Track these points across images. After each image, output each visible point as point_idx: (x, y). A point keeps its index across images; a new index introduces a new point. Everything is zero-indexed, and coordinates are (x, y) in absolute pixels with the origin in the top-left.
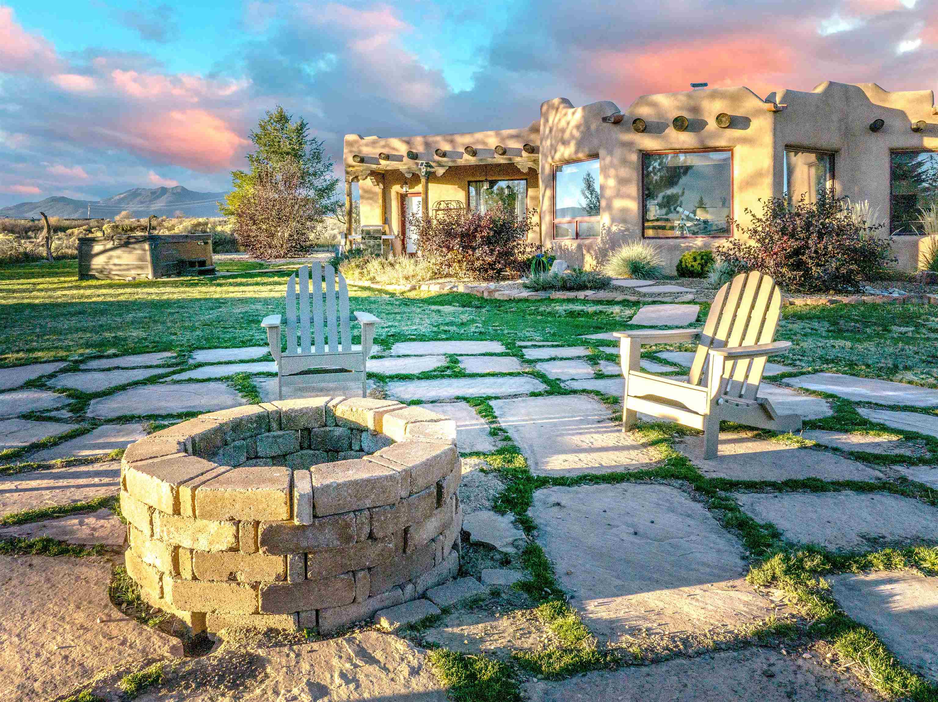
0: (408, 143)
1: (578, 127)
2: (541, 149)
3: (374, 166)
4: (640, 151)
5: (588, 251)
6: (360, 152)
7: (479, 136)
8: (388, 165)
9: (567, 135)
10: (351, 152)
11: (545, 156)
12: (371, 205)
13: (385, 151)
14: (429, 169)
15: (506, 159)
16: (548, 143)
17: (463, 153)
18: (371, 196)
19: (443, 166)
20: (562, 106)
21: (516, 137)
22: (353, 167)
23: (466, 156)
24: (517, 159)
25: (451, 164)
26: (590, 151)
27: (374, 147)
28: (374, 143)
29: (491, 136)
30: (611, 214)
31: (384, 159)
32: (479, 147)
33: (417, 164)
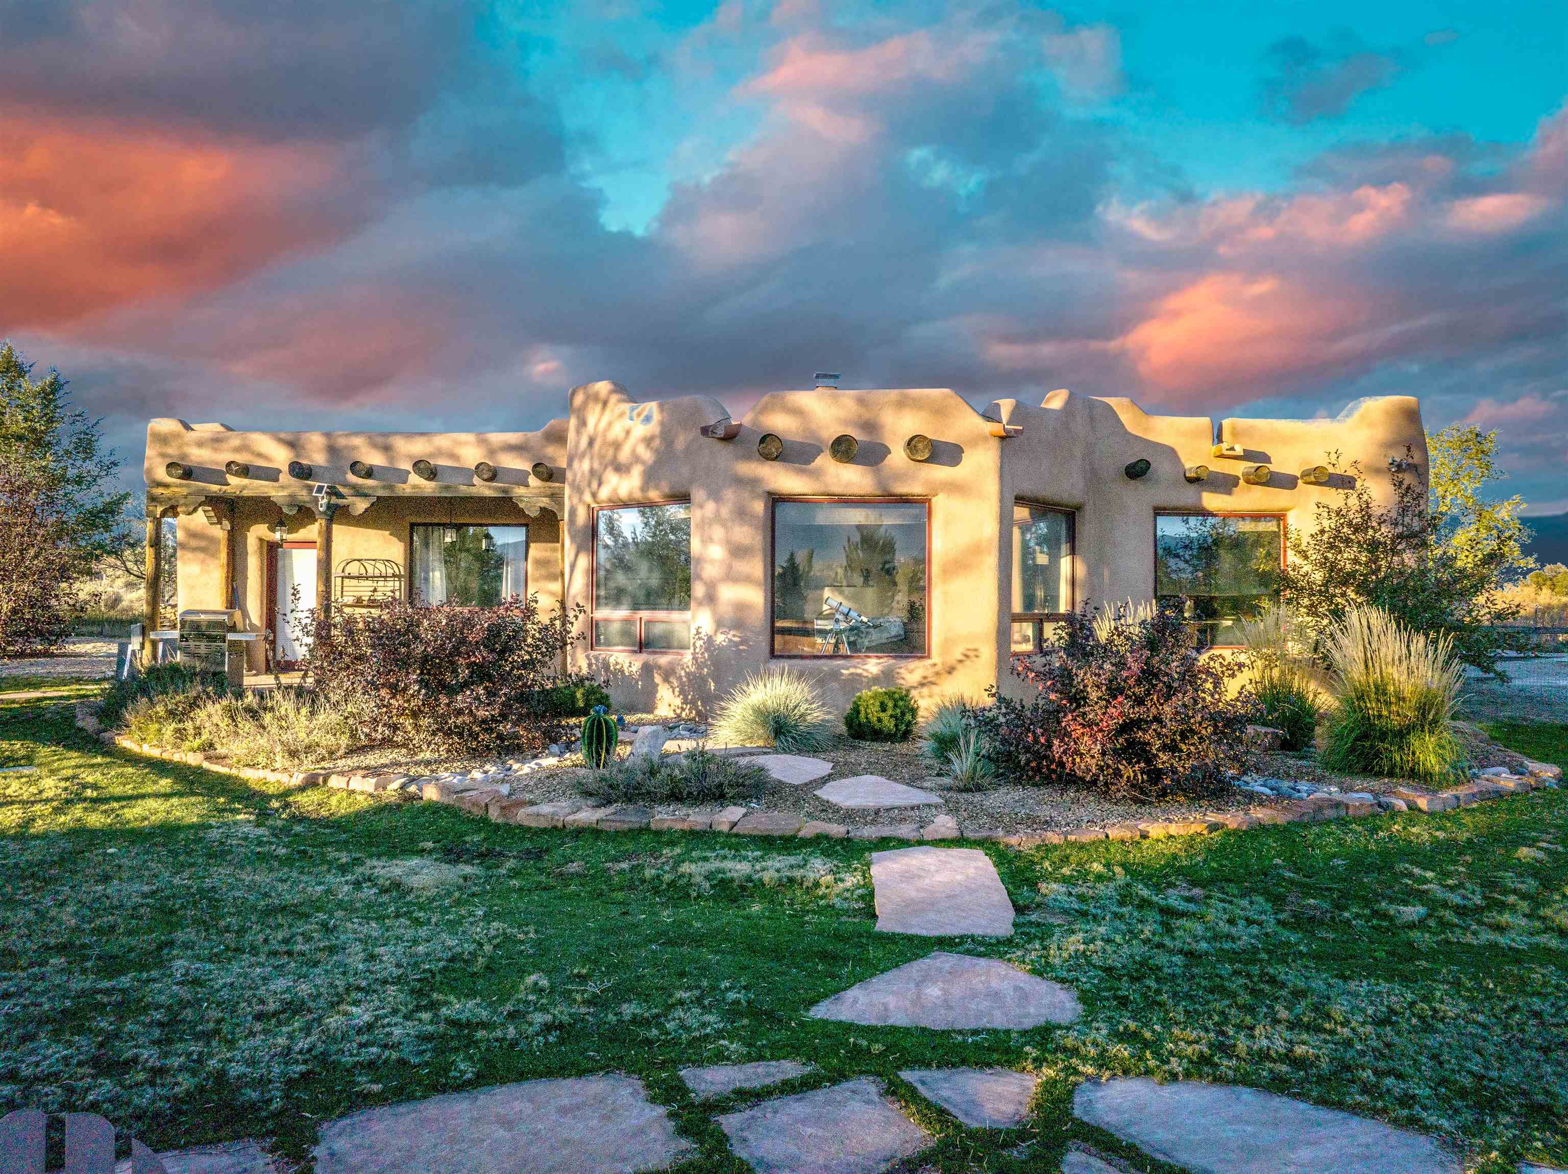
0: (292, 445)
1: (648, 441)
2: (569, 475)
3: (214, 488)
4: (770, 493)
5: (666, 680)
6: (184, 456)
7: (443, 441)
8: (244, 488)
9: (624, 455)
10: (163, 455)
11: (578, 490)
12: (203, 562)
13: (241, 458)
14: (334, 500)
15: (495, 489)
16: (586, 465)
17: (409, 473)
18: (203, 544)
19: (366, 496)
20: (614, 398)
21: (518, 449)
22: (166, 486)
23: (415, 479)
24: (519, 491)
25: (381, 493)
26: (672, 488)
27: (216, 450)
28: (216, 441)
29: (466, 443)
30: (714, 613)
31: (237, 474)
32: (442, 462)
33: (310, 488)
